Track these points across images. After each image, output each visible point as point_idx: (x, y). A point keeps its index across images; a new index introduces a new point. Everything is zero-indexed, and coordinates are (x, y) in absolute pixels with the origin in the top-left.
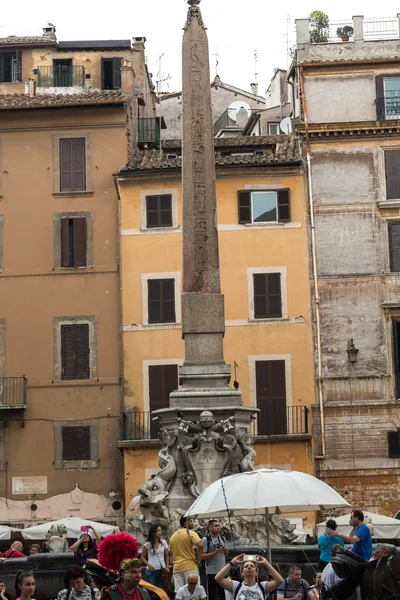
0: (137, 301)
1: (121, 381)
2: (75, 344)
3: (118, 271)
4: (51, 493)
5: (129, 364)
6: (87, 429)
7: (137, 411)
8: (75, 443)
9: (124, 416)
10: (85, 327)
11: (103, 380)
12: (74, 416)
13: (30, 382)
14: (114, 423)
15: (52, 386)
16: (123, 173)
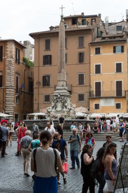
0: (93, 69)
1: (90, 85)
2: (81, 78)
3: (90, 63)
4: (76, 107)
5: (91, 82)
6: (83, 95)
7: (93, 91)
8: (81, 97)
9: (90, 92)
10: (83, 75)
11: (86, 85)
12: (80, 92)
13: (73, 85)
14: (88, 94)
15: (77, 86)
16: (90, 43)
